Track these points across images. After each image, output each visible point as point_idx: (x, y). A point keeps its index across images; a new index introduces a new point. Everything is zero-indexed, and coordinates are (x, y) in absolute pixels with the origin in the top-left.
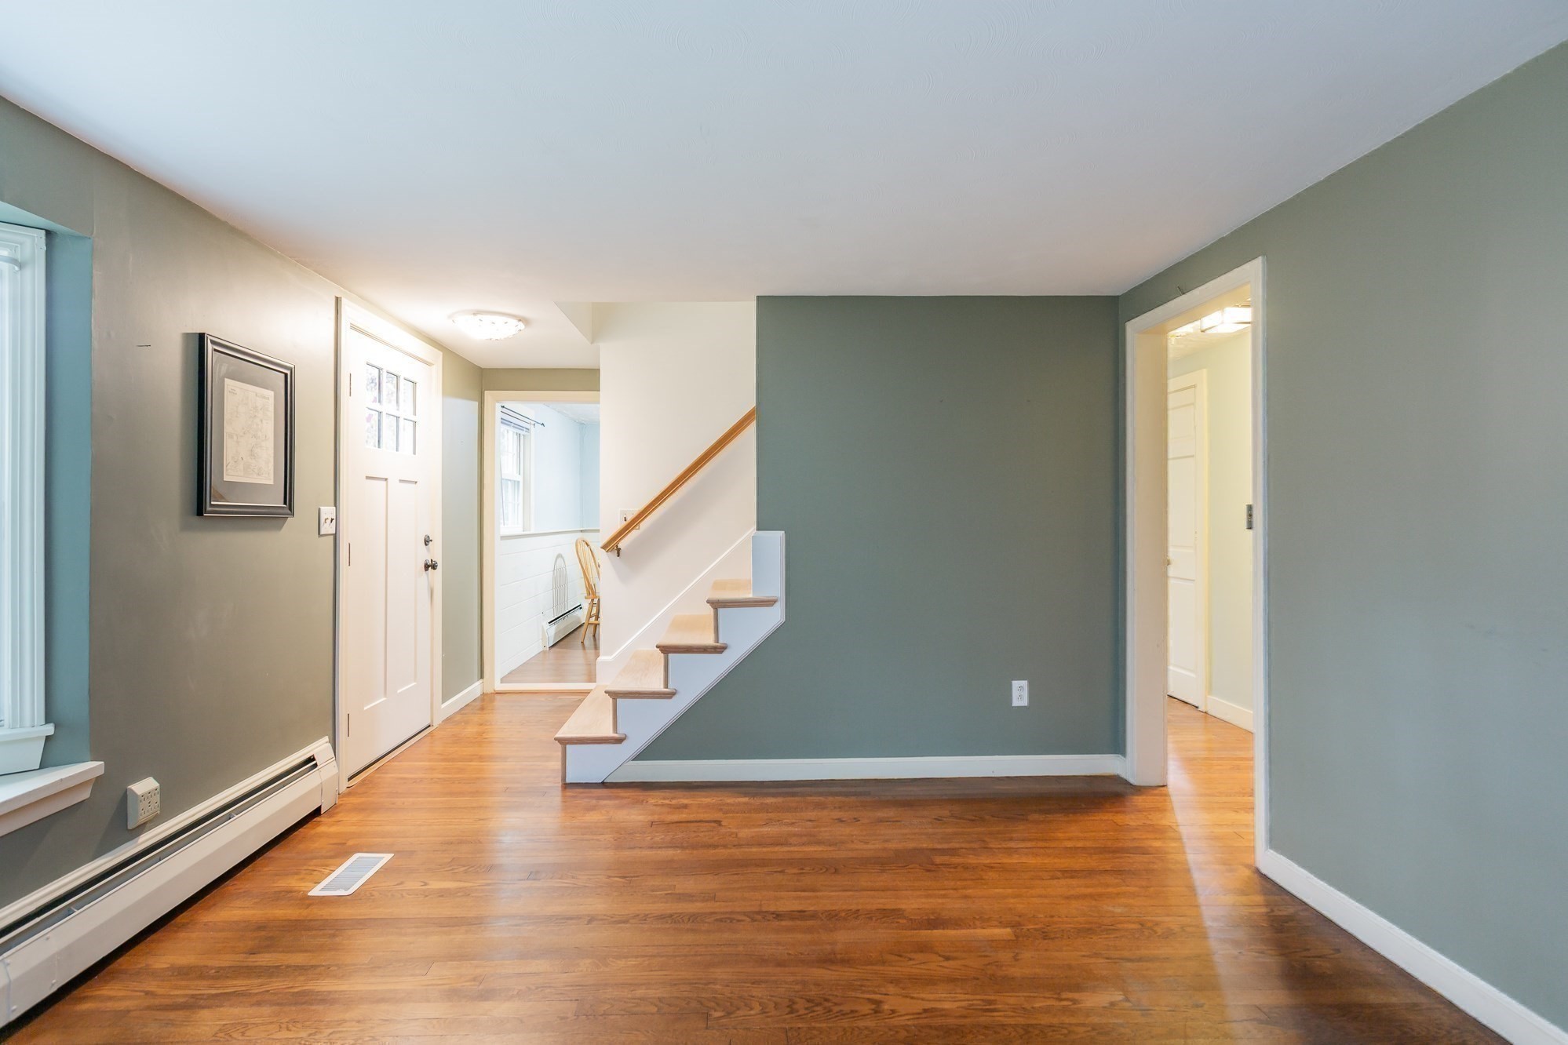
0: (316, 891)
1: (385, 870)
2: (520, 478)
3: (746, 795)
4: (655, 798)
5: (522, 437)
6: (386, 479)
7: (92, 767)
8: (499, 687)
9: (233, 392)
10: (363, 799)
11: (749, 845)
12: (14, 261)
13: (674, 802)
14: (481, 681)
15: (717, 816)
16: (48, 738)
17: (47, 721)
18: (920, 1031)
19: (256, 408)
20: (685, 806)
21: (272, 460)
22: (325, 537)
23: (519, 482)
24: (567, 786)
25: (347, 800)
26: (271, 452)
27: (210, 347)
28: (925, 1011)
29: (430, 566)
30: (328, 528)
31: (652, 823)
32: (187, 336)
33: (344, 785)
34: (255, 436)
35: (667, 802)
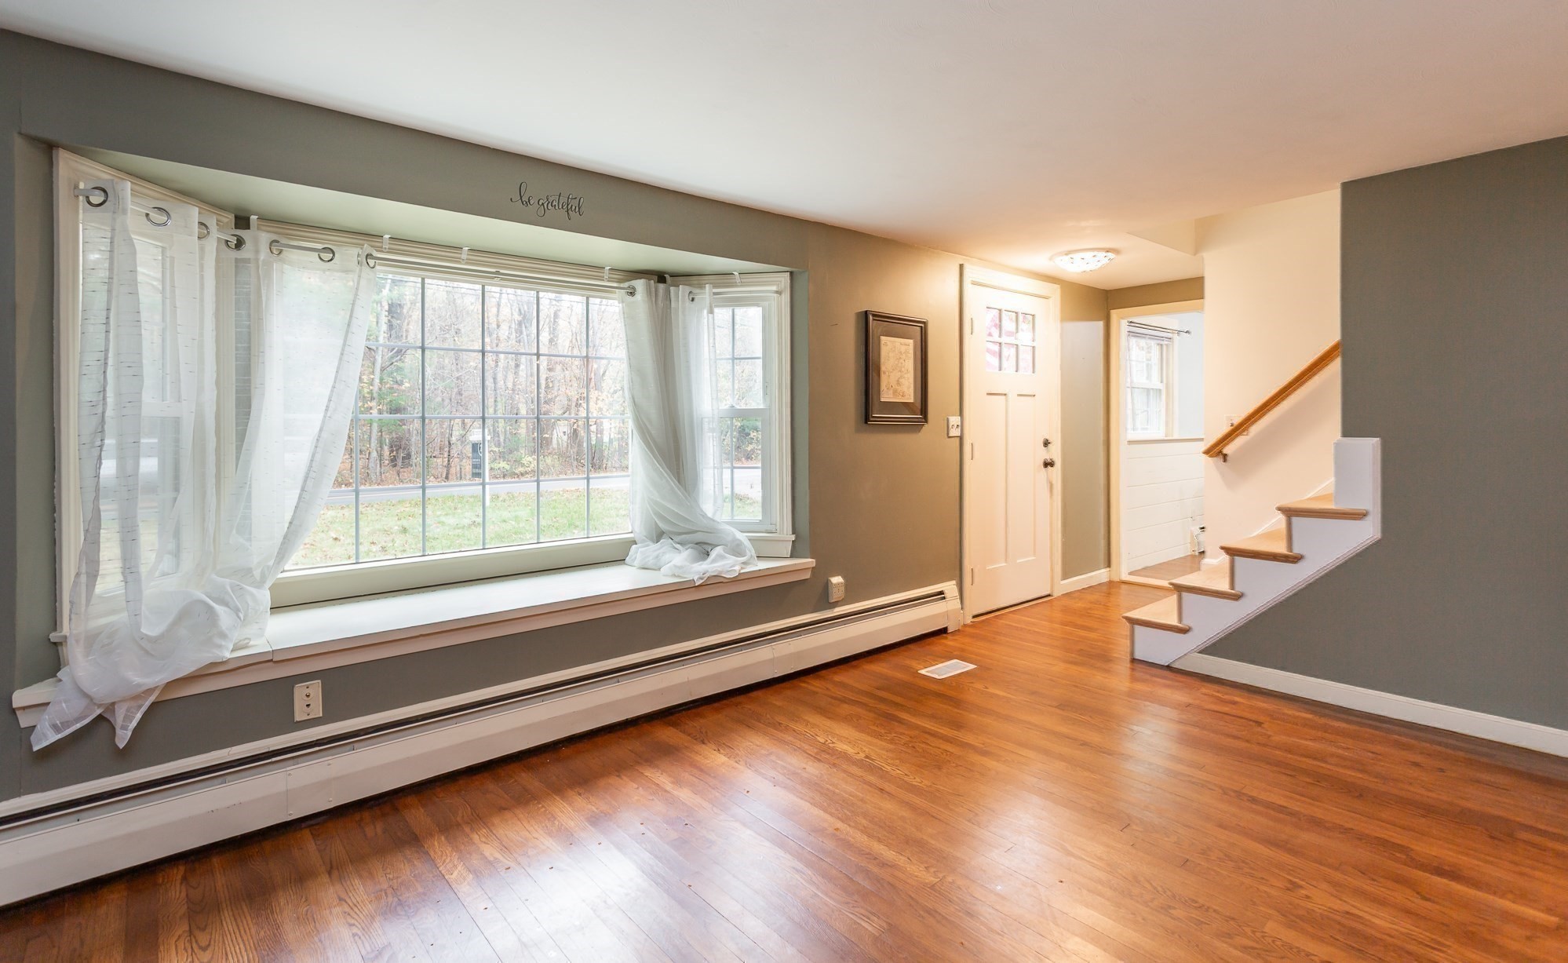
0: (923, 672)
1: (967, 673)
2: (1161, 386)
3: (1313, 712)
4: (1208, 689)
5: (1164, 347)
6: (1005, 395)
7: (810, 562)
8: (1125, 577)
9: (886, 344)
10: (978, 631)
11: (1276, 748)
12: (777, 292)
13: (1226, 697)
14: (1108, 569)
15: (1261, 719)
16: (793, 541)
17: (793, 534)
18: (1322, 919)
19: (901, 353)
20: (1235, 703)
21: (912, 386)
22: (953, 439)
23: (1160, 390)
24: (1134, 660)
25: (967, 629)
26: (912, 380)
27: (871, 317)
28: (1348, 913)
29: (1048, 464)
30: (955, 432)
31: (1189, 705)
32: (858, 314)
33: (969, 620)
34: (900, 371)
35: (1220, 695)
